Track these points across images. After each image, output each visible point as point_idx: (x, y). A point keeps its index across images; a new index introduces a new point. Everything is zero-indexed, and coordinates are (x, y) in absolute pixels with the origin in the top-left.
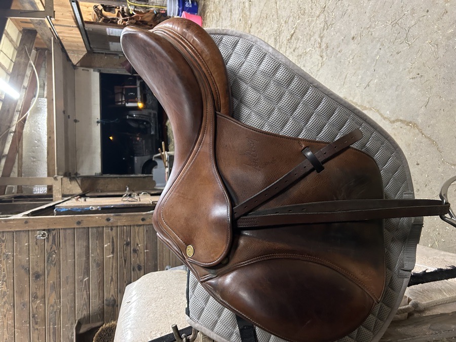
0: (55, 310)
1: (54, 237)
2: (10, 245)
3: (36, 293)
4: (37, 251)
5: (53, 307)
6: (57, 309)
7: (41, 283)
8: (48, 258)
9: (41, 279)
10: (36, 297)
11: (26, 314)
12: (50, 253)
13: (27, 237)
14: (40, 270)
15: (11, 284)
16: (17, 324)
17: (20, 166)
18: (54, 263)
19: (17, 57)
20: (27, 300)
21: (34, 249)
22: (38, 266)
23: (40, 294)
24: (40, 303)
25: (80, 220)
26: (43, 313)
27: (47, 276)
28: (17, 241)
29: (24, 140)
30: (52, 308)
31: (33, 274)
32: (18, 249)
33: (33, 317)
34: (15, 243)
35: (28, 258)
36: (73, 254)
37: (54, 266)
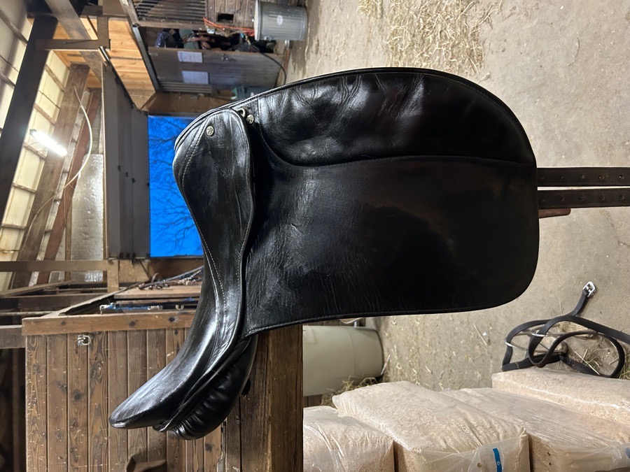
0: (101, 443)
1: (100, 343)
2: (42, 353)
3: (76, 419)
4: (77, 363)
5: (98, 438)
6: (104, 441)
7: (83, 406)
8: (92, 372)
9: (83, 399)
10: (75, 425)
11: (63, 448)
12: (95, 364)
13: (64, 343)
14: (81, 388)
15: (42, 407)
16: (51, 460)
17: (68, 245)
18: (100, 378)
19: (64, 101)
20: (64, 428)
21: (74, 359)
22: (78, 383)
23: (81, 421)
24: (81, 433)
25: (134, 320)
26: (85, 446)
27: (91, 395)
28: (51, 349)
29: (73, 210)
30: (97, 440)
31: (72, 393)
32: (53, 360)
33: (71, 452)
34: (49, 351)
35: (65, 372)
36: (124, 367)
37: (100, 383)
